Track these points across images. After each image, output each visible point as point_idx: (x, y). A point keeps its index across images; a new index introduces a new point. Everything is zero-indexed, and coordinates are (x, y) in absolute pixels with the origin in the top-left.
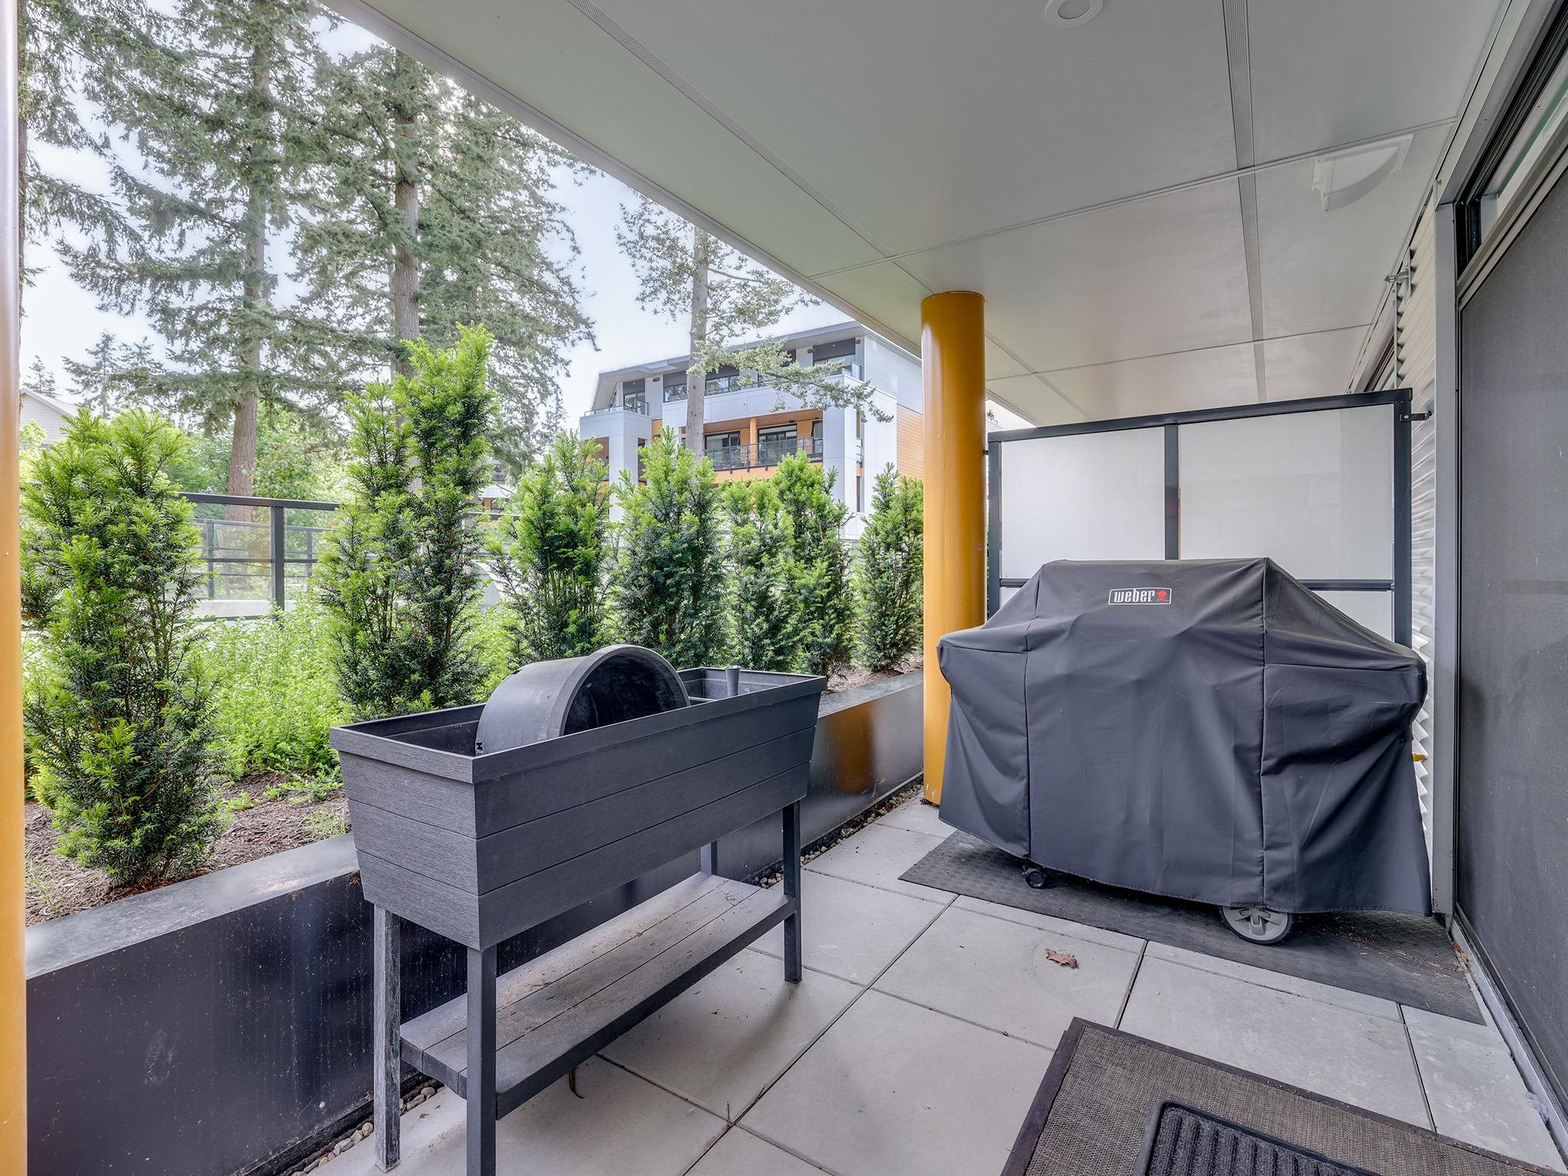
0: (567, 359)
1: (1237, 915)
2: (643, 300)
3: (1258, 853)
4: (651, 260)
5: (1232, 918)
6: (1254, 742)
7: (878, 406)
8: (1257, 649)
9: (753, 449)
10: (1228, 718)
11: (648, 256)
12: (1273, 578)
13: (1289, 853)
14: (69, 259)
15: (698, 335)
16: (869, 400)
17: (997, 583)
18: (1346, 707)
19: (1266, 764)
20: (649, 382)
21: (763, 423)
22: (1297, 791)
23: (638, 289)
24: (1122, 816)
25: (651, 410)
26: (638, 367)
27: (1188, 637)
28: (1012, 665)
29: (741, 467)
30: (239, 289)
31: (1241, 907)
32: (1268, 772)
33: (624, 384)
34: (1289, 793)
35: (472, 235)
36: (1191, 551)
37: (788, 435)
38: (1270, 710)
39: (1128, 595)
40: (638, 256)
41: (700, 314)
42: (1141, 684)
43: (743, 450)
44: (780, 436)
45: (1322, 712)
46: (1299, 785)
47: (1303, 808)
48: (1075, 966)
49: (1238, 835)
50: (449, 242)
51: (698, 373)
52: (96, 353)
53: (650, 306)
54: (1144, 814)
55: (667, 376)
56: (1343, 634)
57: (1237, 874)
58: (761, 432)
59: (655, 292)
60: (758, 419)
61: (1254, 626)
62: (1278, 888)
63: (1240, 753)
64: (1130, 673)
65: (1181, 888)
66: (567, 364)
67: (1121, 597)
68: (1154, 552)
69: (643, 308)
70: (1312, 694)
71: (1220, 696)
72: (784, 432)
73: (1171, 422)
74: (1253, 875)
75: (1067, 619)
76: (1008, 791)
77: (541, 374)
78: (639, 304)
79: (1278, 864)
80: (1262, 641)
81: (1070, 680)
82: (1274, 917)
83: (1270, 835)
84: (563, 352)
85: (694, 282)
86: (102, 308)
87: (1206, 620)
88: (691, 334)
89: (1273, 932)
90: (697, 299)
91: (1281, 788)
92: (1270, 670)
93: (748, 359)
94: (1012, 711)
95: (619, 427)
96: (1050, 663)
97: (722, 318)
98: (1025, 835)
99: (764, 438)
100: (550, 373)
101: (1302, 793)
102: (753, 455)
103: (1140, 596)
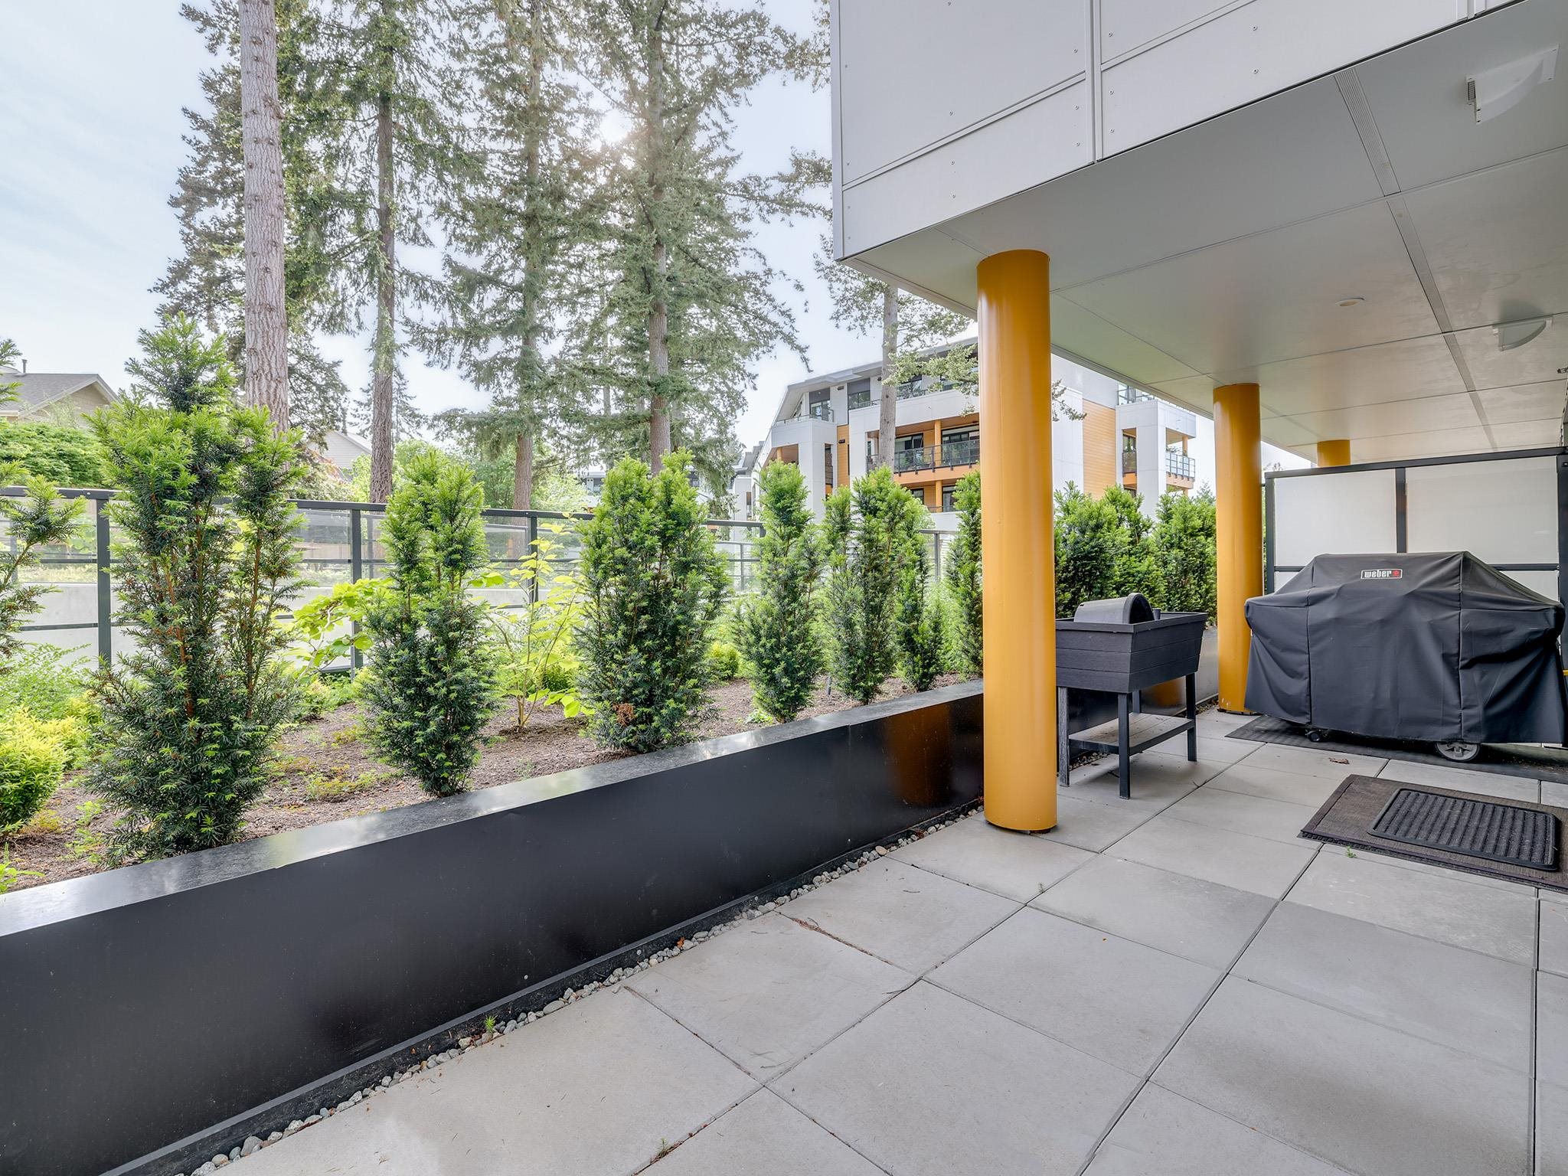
0: (754, 372)
1: (1446, 747)
2: (837, 318)
3: (1458, 712)
4: (846, 282)
5: (1442, 749)
6: (1455, 651)
7: (1069, 404)
8: (1458, 601)
9: (937, 450)
10: (1438, 638)
11: (843, 278)
12: (1467, 563)
13: (1478, 710)
14: (408, 329)
15: (890, 348)
16: (1060, 399)
17: (1271, 569)
18: (1512, 631)
19: (1461, 663)
20: (834, 391)
21: (945, 424)
22: (1482, 677)
23: (831, 308)
24: (1372, 695)
25: (836, 417)
26: (824, 377)
27: (1412, 595)
28: (1299, 615)
29: (926, 467)
30: (516, 342)
31: (1449, 741)
32: (1465, 667)
33: (811, 394)
34: (1476, 679)
35: (714, 284)
36: (1413, 549)
37: (971, 435)
38: (1464, 633)
39: (1374, 573)
40: (834, 279)
41: (891, 329)
42: (1383, 622)
43: (927, 451)
44: (963, 436)
45: (1496, 634)
46: (1483, 675)
47: (1485, 687)
48: (1347, 763)
49: (1445, 702)
50: (696, 292)
51: (893, 384)
52: (368, 391)
53: (844, 323)
54: (1386, 693)
55: (851, 384)
56: (1510, 592)
57: (1445, 723)
58: (944, 433)
59: (848, 310)
60: (942, 421)
61: (1454, 589)
62: (1471, 730)
63: (1446, 658)
64: (1376, 616)
65: (1411, 733)
66: (754, 378)
67: (1368, 575)
68: (1390, 549)
69: (837, 326)
70: (1490, 625)
71: (1435, 630)
72: (968, 433)
73: (1400, 467)
74: (1456, 724)
75: (1335, 587)
76: (1296, 687)
77: (729, 388)
78: (834, 322)
79: (1473, 716)
80: (1459, 597)
81: (1337, 621)
82: (1469, 747)
83: (1466, 701)
84: (750, 366)
85: (886, 299)
86: (429, 364)
87: (1425, 586)
88: (884, 347)
89: (1468, 756)
90: (888, 314)
91: (1471, 678)
92: (1463, 612)
93: (939, 367)
94: (1301, 641)
95: (808, 435)
96: (1325, 612)
97: (912, 330)
98: (1308, 711)
99: (947, 439)
100: (739, 387)
101: (1485, 678)
102: (938, 457)
103: (1384, 574)
